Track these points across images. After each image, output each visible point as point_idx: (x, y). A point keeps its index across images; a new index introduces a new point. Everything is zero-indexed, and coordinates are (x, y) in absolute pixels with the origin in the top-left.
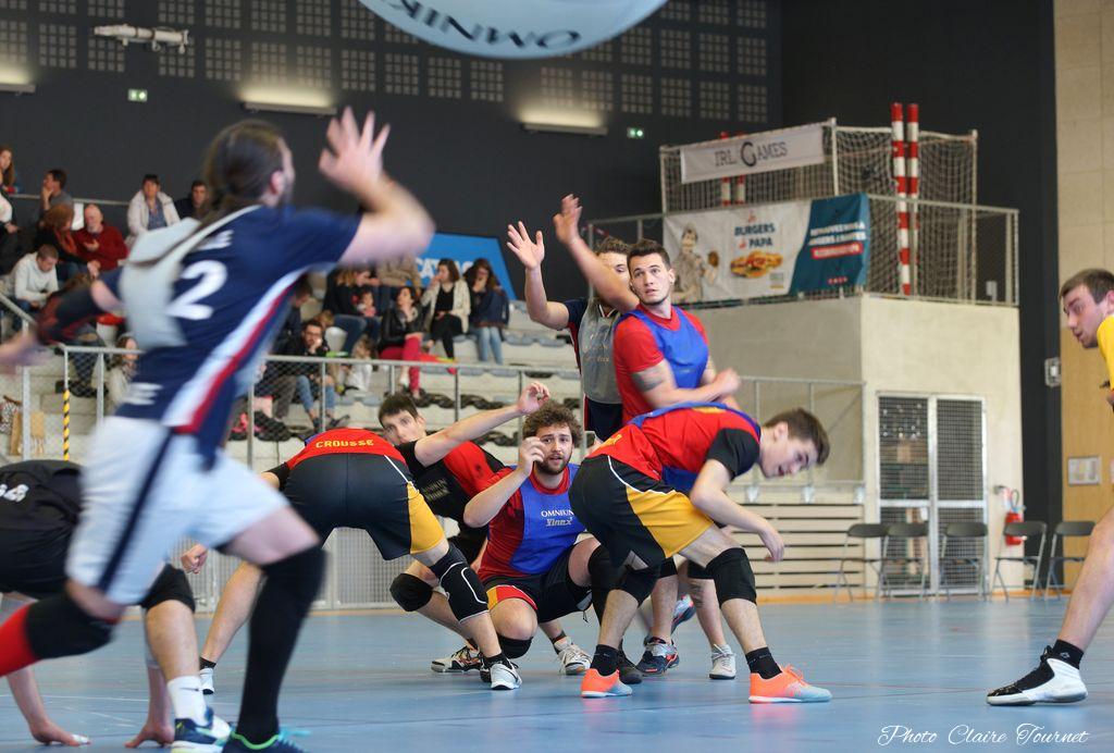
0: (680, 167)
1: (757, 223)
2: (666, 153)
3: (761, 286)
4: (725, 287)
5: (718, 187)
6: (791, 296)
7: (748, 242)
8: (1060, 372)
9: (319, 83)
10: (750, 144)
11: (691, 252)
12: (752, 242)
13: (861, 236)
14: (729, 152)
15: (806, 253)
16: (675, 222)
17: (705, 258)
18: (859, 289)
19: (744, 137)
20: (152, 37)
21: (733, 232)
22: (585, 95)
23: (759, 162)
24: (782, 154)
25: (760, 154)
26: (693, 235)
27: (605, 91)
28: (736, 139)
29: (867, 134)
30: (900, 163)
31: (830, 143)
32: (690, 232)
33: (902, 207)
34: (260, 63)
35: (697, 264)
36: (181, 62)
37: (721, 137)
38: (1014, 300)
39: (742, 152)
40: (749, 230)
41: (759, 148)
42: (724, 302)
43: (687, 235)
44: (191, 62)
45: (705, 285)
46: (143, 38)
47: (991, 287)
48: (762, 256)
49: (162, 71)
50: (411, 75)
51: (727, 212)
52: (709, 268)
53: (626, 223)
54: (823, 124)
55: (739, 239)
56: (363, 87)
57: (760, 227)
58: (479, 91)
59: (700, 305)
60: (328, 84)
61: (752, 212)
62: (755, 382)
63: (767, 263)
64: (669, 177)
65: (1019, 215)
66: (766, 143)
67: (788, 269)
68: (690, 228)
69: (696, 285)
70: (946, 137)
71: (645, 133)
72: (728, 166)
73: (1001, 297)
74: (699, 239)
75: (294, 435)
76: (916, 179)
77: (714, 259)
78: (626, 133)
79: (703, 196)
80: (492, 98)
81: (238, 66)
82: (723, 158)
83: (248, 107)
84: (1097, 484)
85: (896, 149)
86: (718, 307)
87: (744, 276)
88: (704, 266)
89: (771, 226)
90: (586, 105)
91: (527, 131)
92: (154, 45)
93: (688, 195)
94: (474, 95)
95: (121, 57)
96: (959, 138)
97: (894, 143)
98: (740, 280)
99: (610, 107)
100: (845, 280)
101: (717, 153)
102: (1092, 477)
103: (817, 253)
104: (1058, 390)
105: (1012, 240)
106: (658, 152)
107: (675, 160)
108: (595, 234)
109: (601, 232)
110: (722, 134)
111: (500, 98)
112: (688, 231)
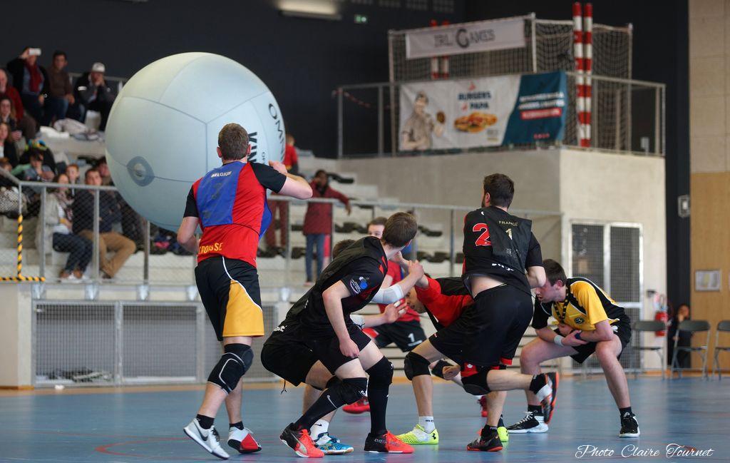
0: (405, 47)
1: (476, 91)
2: (393, 35)
3: (479, 139)
4: (451, 139)
5: (430, 63)
6: (503, 147)
7: (469, 105)
8: (689, 205)
10: (465, 31)
11: (422, 112)
12: (472, 105)
13: (561, 103)
14: (446, 36)
15: (516, 115)
16: (411, 89)
17: (434, 117)
18: (558, 142)
19: (459, 26)
21: (457, 96)
23: (471, 45)
24: (491, 39)
25: (472, 38)
26: (424, 99)
28: (452, 26)
29: (557, 26)
30: (579, 47)
31: (530, 32)
33: (580, 81)
35: (428, 120)
38: (661, 152)
39: (457, 36)
40: (470, 96)
42: (449, 150)
43: (420, 98)
45: (433, 137)
47: (645, 142)
48: (480, 116)
51: (451, 83)
52: (438, 126)
53: (370, 88)
54: (525, 17)
55: (462, 103)
57: (479, 94)
59: (430, 152)
61: (473, 83)
63: (484, 121)
64: (395, 54)
65: (666, 89)
66: (478, 30)
67: (502, 126)
68: (422, 93)
69: (426, 137)
70: (610, 28)
71: (368, 20)
72: (446, 47)
73: (652, 150)
74: (430, 102)
76: (590, 60)
77: (441, 117)
78: (353, 19)
79: (420, 70)
82: (441, 41)
84: (718, 291)
85: (576, 37)
86: (445, 154)
87: (465, 131)
88: (434, 123)
89: (489, 94)
91: (285, 17)
96: (620, 29)
97: (576, 33)
98: (463, 135)
100: (548, 135)
101: (436, 37)
102: (714, 285)
103: (525, 115)
104: (688, 220)
105: (660, 107)
106: (386, 35)
107: (401, 41)
108: (344, 97)
109: (347, 95)
110: (433, 22)
112: (421, 96)
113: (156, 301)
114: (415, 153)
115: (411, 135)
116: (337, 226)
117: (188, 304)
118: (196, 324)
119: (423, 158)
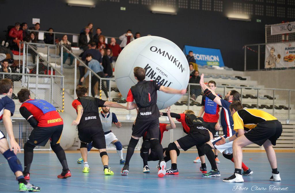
0: (271, 31)
1: (291, 47)
2: (266, 26)
3: (292, 64)
4: (282, 64)
5: (281, 36)
9: (172, 6)
10: (290, 25)
11: (273, 54)
12: (290, 52)
14: (284, 27)
16: (269, 46)
17: (277, 56)
19: (289, 23)
21: (285, 49)
22: (245, 10)
23: (292, 30)
25: (293, 28)
26: (274, 50)
27: (251, 9)
28: (286, 23)
32: (273, 49)
35: (274, 57)
37: (282, 23)
39: (288, 27)
40: (289, 49)
41: (292, 26)
42: (281, 68)
43: (272, 49)
45: (276, 63)
48: (293, 56)
49: (130, 2)
50: (197, 4)
51: (283, 44)
52: (278, 59)
53: (255, 46)
55: (286, 51)
56: (184, 7)
57: (292, 48)
58: (216, 9)
59: (275, 69)
60: (175, 6)
61: (290, 44)
62: (289, 91)
63: (294, 58)
64: (267, 33)
68: (273, 48)
69: (274, 63)
71: (261, 21)
72: (284, 31)
74: (275, 50)
77: (279, 56)
78: (256, 21)
79: (277, 39)
80: (219, 10)
81: (150, 1)
82: (283, 28)
83: (153, 12)
86: (280, 69)
87: (287, 61)
88: (276, 58)
90: (245, 13)
91: (229, 20)
93: (273, 38)
94: (215, 10)
99: (252, 13)
101: (281, 27)
107: (269, 29)
108: (247, 49)
109: (248, 48)
110: (283, 22)
111: (222, 11)
112: (272, 48)
114: (270, 69)
115: (269, 63)
116: (243, 96)
119: (273, 71)
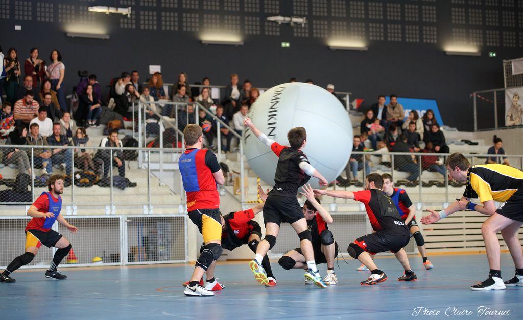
0: (511, 68)
2: (505, 62)
9: (360, 38)
11: (517, 104)
16: (511, 93)
20: (291, 21)
22: (471, 39)
27: (480, 37)
32: (516, 96)
34: (335, 30)
35: (519, 108)
36: (303, 30)
44: (307, 30)
46: (287, 21)
49: (295, 34)
50: (398, 33)
53: (489, 92)
56: (378, 38)
58: (427, 39)
60: (364, 38)
64: (507, 73)
68: (517, 94)
69: (519, 118)
71: (496, 54)
74: (520, 98)
75: (352, 184)
78: (488, 54)
80: (432, 41)
81: (326, 31)
83: (331, 48)
90: (472, 43)
91: (448, 55)
92: (292, 24)
93: (515, 80)
94: (425, 41)
95: (278, 29)
99: (482, 44)
106: (502, 63)
107: (509, 66)
108: (477, 97)
109: (479, 96)
111: (435, 41)
113: (340, 212)
114: (514, 127)
115: (511, 117)
117: (361, 213)
118: (365, 224)
119: (518, 129)
